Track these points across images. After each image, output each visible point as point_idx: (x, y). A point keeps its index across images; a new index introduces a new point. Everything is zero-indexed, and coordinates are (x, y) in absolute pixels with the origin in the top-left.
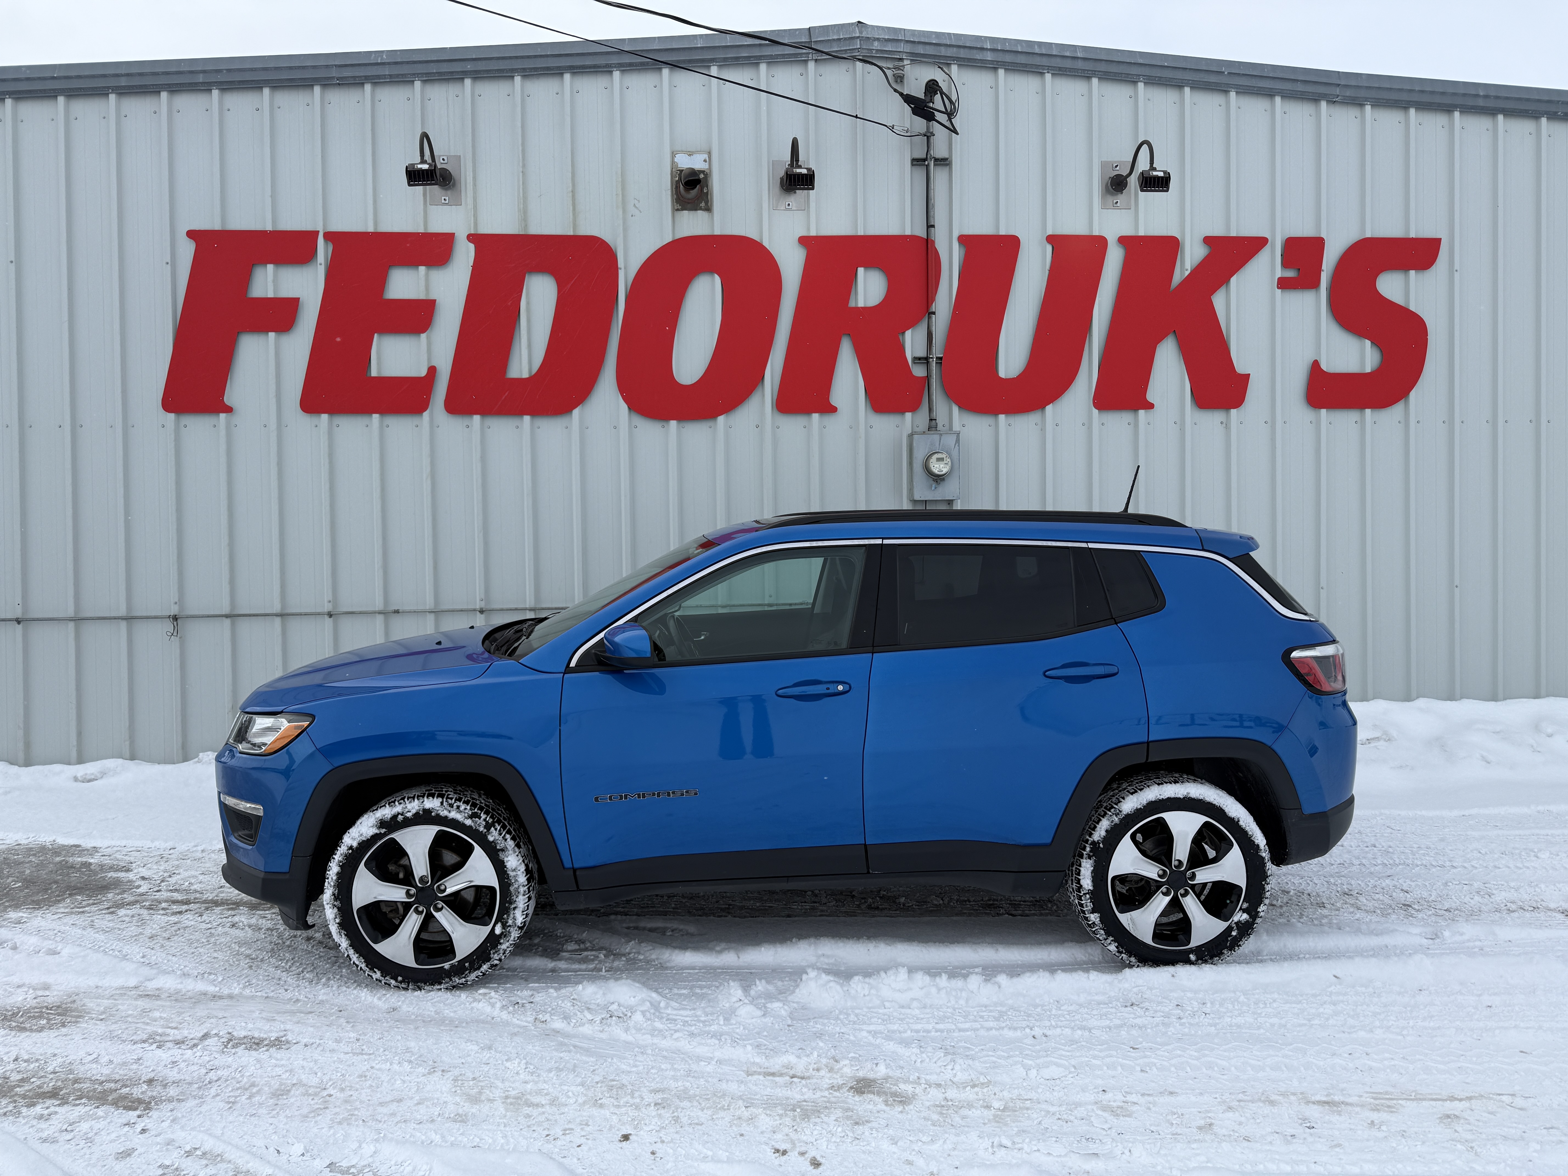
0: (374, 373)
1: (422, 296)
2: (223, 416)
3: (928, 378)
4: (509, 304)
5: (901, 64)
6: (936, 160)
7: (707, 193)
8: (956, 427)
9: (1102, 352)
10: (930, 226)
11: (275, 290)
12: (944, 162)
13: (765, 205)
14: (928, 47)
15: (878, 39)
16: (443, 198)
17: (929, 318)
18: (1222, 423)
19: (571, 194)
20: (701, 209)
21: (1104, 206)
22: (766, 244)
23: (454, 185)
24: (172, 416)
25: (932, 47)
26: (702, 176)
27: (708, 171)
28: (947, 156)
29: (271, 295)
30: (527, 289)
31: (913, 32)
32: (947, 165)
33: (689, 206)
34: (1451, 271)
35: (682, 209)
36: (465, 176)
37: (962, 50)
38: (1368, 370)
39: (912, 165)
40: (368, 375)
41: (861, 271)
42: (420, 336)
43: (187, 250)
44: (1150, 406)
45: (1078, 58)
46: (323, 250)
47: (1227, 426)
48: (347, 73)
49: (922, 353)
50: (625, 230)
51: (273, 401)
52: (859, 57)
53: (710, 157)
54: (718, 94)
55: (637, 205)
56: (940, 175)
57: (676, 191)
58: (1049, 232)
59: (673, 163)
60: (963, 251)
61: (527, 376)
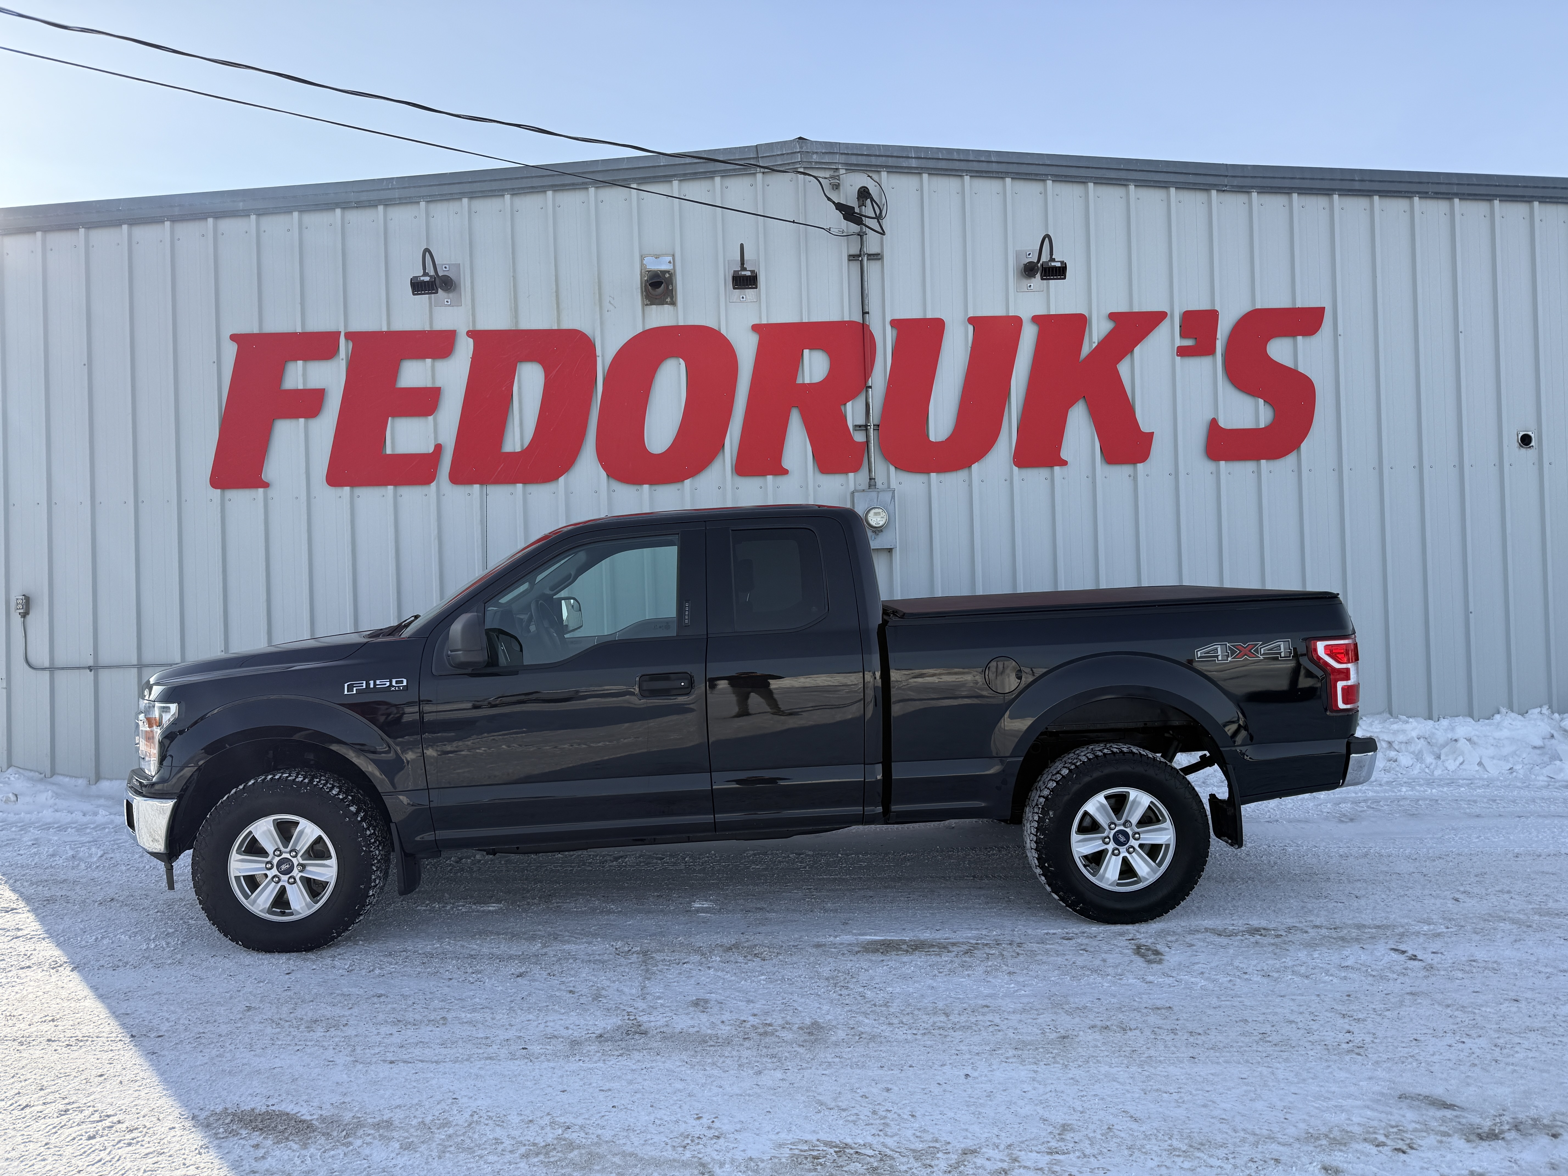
0: (389, 451)
1: (429, 385)
2: (261, 490)
3: (867, 442)
4: (503, 389)
5: (836, 174)
6: (869, 255)
7: (672, 289)
8: (893, 485)
10: (865, 313)
11: (305, 383)
12: (876, 257)
13: (723, 299)
14: (860, 158)
15: (817, 153)
16: (446, 301)
17: (867, 391)
18: (1130, 476)
19: (554, 294)
20: (667, 303)
21: (1019, 289)
22: (723, 331)
23: (454, 287)
24: (219, 491)
25: (864, 157)
26: (667, 275)
27: (673, 271)
28: (879, 252)
29: (301, 387)
30: (519, 376)
31: (847, 145)
32: (879, 259)
33: (657, 301)
34: (1336, 336)
35: (651, 304)
36: (464, 280)
37: (890, 159)
38: (1262, 425)
39: (849, 260)
40: (384, 453)
41: (806, 352)
43: (231, 351)
44: (1064, 463)
45: (992, 162)
46: (344, 348)
47: (1135, 478)
48: (364, 197)
49: (861, 421)
50: (602, 323)
51: (304, 477)
52: (800, 170)
53: (674, 259)
54: (680, 205)
55: (612, 302)
56: (872, 268)
57: (645, 289)
58: (971, 315)
59: (642, 264)
60: (895, 332)
61: (519, 450)
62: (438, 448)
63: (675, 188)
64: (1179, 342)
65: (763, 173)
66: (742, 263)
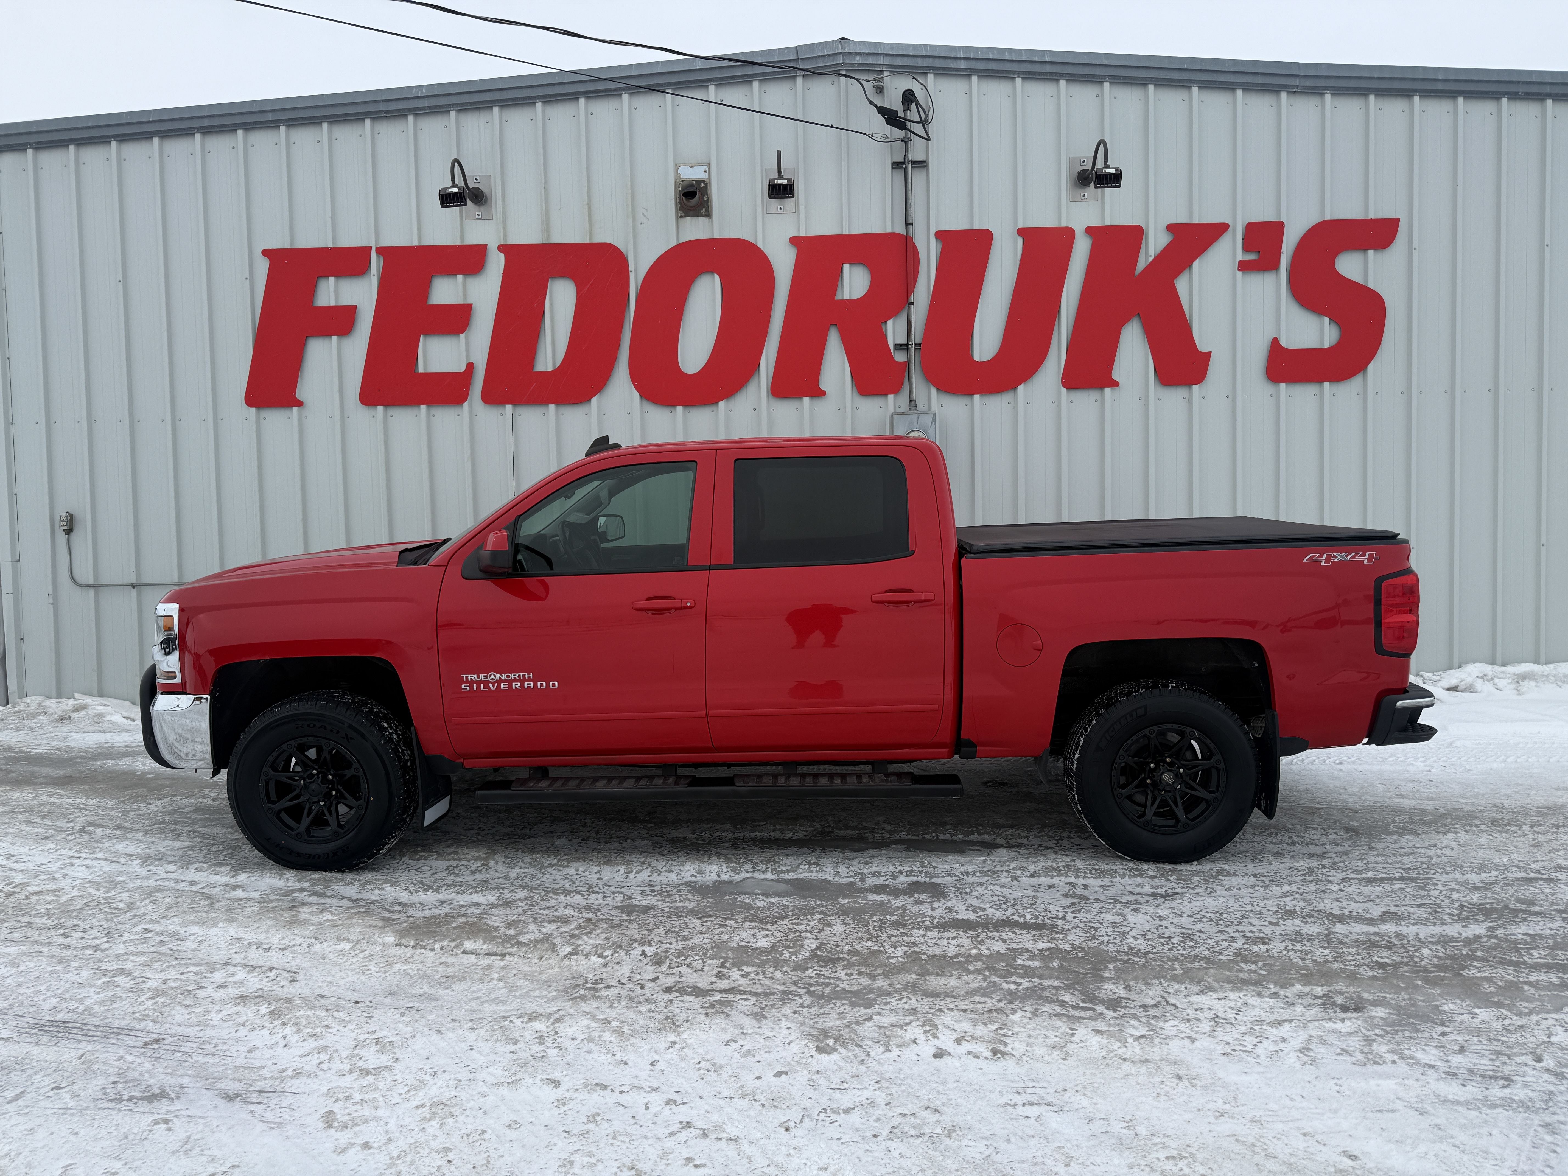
0: (421, 369)
1: (460, 301)
2: (295, 409)
3: (908, 362)
4: (535, 305)
5: (880, 76)
6: (914, 163)
7: (707, 201)
8: (935, 407)
10: (908, 224)
11: (337, 299)
12: (921, 165)
13: (759, 210)
14: (906, 59)
15: (860, 54)
16: (478, 214)
17: (909, 308)
18: (1184, 398)
19: (587, 206)
20: (702, 215)
21: (1072, 200)
22: (760, 245)
23: (486, 201)
24: (253, 410)
25: (910, 58)
26: (702, 185)
27: (708, 181)
28: (925, 159)
29: (333, 303)
30: (551, 292)
31: (892, 45)
32: (924, 167)
33: (692, 213)
34: (1410, 247)
35: (685, 216)
36: (496, 194)
37: (937, 60)
38: (1327, 345)
39: (893, 168)
40: (416, 371)
42: (460, 337)
43: (263, 266)
44: (1115, 384)
45: (1046, 63)
47: (1190, 401)
48: (393, 106)
49: (902, 340)
50: (635, 236)
51: (337, 396)
52: (842, 72)
53: (709, 169)
54: (716, 110)
55: (645, 214)
56: (918, 176)
57: (680, 200)
58: (1020, 226)
59: (677, 175)
60: (939, 246)
61: (552, 369)
62: (470, 366)
63: (712, 92)
64: (1240, 256)
65: (804, 76)
66: (779, 172)
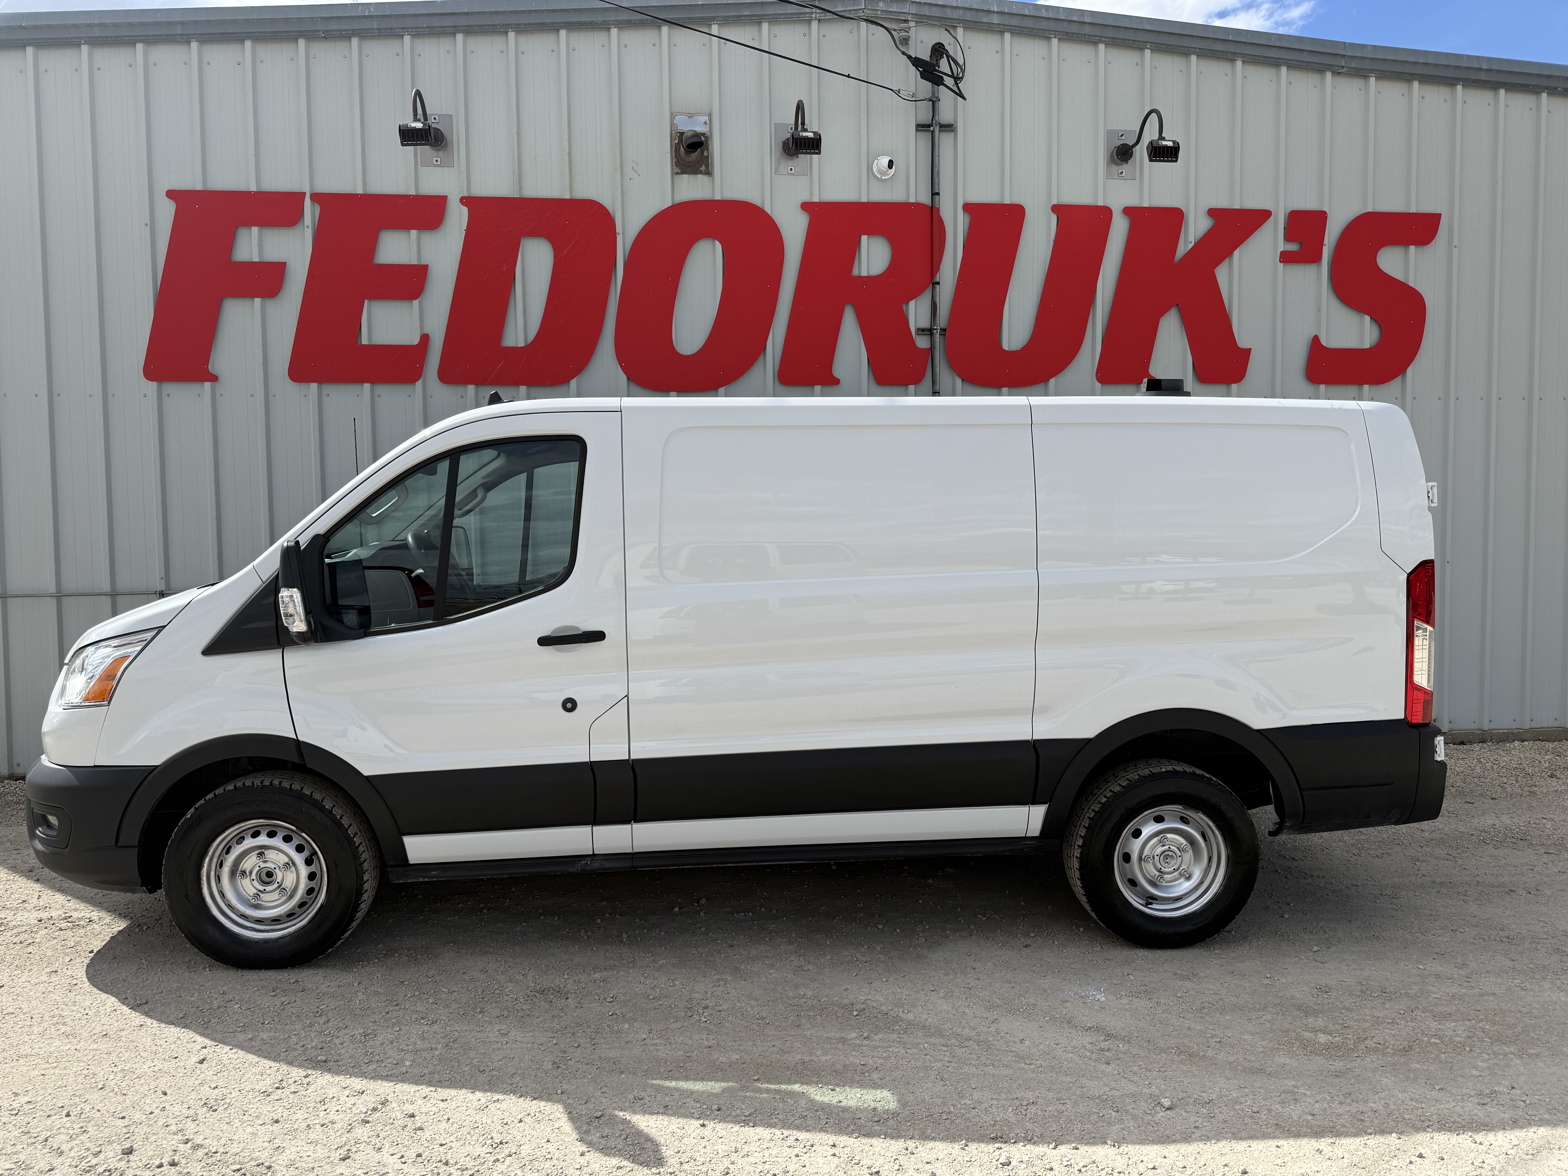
0: (365, 341)
1: (414, 262)
2: (207, 385)
3: (932, 349)
4: (504, 269)
5: (908, 26)
6: (941, 126)
7: (708, 156)
9: (1105, 325)
10: (935, 194)
11: (260, 254)
12: (949, 128)
13: (767, 169)
14: (934, 9)
16: (435, 159)
17: (934, 288)
19: (567, 156)
20: (701, 173)
21: (1109, 176)
22: (768, 209)
23: (446, 146)
24: (154, 384)
25: (938, 9)
26: (703, 139)
27: (709, 134)
28: (952, 122)
29: (256, 259)
30: (522, 254)
32: (953, 131)
33: (689, 169)
34: (1450, 247)
35: (682, 173)
36: (458, 136)
37: (968, 12)
38: (1367, 345)
39: (917, 130)
40: (359, 343)
41: (864, 238)
42: (412, 302)
43: (167, 211)
45: (1085, 23)
46: (310, 212)
48: (333, 26)
49: (925, 323)
50: (624, 194)
51: (260, 369)
52: (868, 18)
53: (710, 120)
54: (720, 53)
55: (636, 169)
56: (945, 141)
57: (676, 154)
58: (1055, 202)
59: (672, 124)
60: (967, 220)
61: (523, 345)
62: (425, 339)
65: (820, 20)
66: (802, 124)
